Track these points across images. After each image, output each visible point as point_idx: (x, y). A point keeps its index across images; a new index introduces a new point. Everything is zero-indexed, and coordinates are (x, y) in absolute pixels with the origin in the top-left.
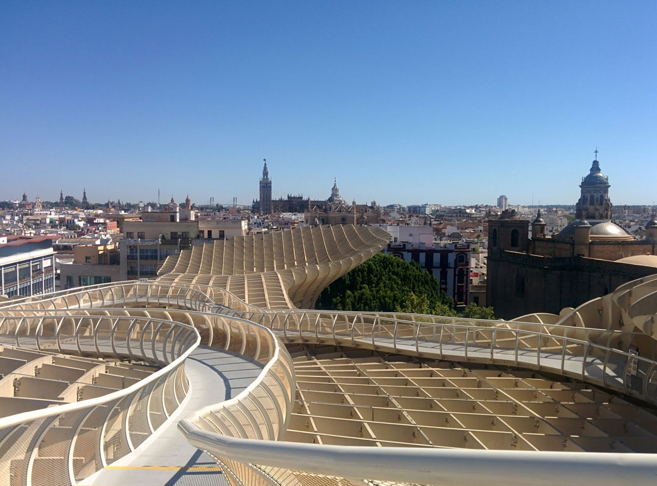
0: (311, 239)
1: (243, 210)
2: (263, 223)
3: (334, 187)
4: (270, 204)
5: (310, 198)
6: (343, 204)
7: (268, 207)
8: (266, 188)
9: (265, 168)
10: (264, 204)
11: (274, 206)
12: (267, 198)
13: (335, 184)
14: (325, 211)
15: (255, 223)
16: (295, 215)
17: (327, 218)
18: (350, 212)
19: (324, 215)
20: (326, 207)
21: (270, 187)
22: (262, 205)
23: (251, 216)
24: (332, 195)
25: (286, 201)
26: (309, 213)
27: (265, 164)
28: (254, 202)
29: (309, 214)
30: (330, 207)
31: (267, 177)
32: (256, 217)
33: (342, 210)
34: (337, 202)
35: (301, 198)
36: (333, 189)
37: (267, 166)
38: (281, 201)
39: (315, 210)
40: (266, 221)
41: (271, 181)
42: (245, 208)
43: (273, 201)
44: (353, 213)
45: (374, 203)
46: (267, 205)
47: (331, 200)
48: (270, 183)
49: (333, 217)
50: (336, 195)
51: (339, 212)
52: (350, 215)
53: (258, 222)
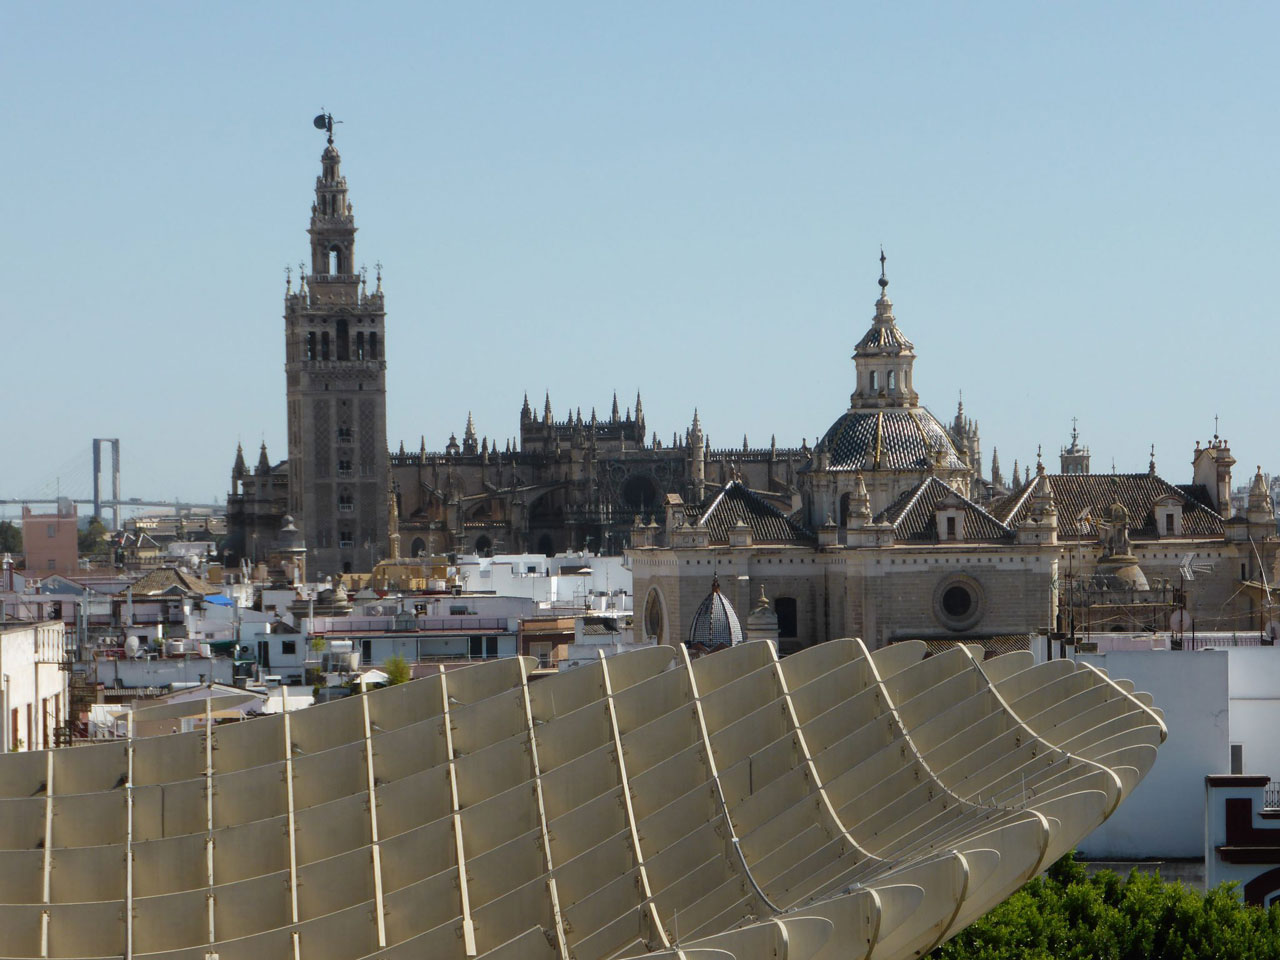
0: (519, 772)
1: (163, 540)
2: (289, 648)
3: (873, 335)
4: (370, 490)
5: (705, 430)
6: (953, 473)
7: (352, 512)
8: (343, 356)
9: (330, 194)
10: (322, 490)
11: (411, 504)
12: (345, 434)
13: (882, 306)
14: (806, 532)
15: (223, 649)
16: (568, 570)
17: (822, 595)
18: (1008, 538)
19: (791, 565)
20: (808, 502)
21: (374, 345)
22: (308, 499)
23: (200, 587)
24: (857, 397)
25: (510, 457)
26: (671, 557)
27: (330, 160)
28: (239, 470)
29: (669, 565)
30: (845, 499)
31: (344, 262)
32: (244, 596)
33: (942, 518)
34: (906, 459)
35: (632, 429)
36: (863, 353)
37: (343, 170)
38: (468, 457)
39: (721, 533)
40: (313, 624)
41: (378, 298)
42: (182, 527)
43: (402, 459)
44: (1039, 548)
45: (1216, 460)
46: (345, 500)
47: (845, 439)
48: (374, 310)
49: (867, 586)
50: (896, 401)
51: (917, 537)
52: (1008, 561)
53: (248, 636)
